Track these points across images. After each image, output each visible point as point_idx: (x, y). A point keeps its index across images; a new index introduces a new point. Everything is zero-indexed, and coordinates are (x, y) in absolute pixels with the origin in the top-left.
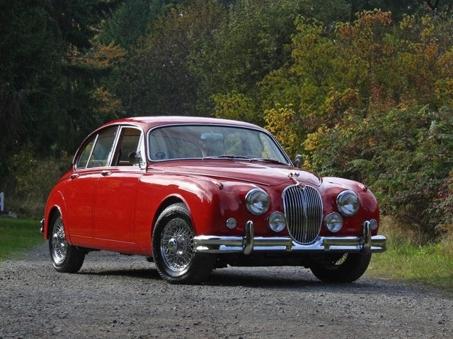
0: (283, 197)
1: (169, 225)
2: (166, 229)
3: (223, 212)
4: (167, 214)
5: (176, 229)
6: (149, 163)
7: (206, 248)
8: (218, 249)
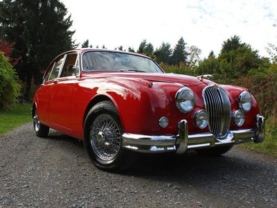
0: (203, 96)
1: (97, 120)
2: (95, 123)
3: (153, 110)
4: (96, 110)
5: (103, 124)
6: (82, 72)
7: (136, 148)
8: (149, 149)
